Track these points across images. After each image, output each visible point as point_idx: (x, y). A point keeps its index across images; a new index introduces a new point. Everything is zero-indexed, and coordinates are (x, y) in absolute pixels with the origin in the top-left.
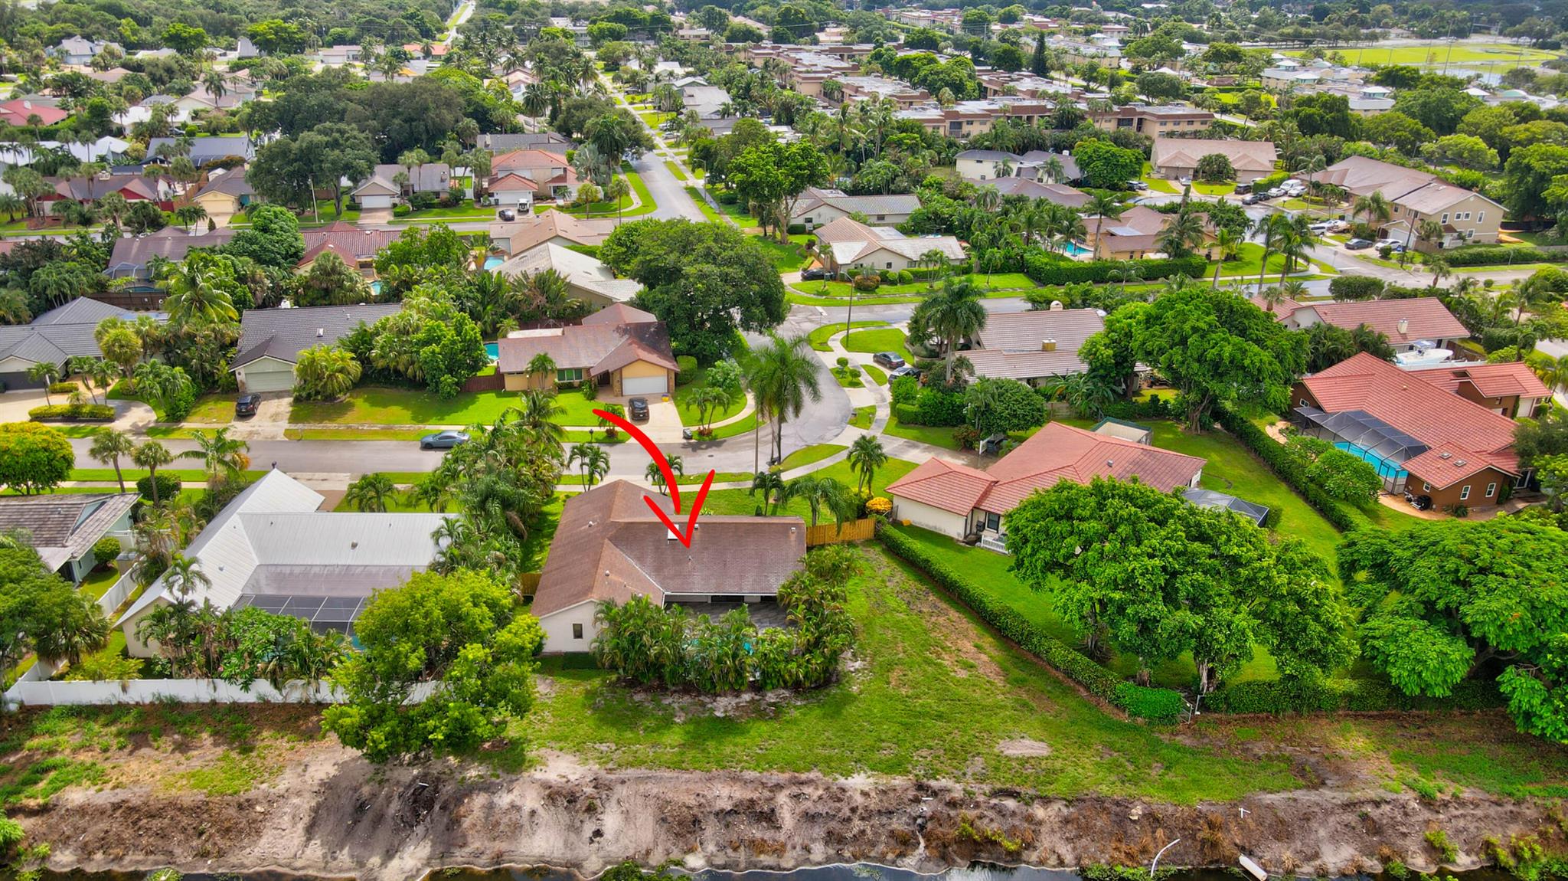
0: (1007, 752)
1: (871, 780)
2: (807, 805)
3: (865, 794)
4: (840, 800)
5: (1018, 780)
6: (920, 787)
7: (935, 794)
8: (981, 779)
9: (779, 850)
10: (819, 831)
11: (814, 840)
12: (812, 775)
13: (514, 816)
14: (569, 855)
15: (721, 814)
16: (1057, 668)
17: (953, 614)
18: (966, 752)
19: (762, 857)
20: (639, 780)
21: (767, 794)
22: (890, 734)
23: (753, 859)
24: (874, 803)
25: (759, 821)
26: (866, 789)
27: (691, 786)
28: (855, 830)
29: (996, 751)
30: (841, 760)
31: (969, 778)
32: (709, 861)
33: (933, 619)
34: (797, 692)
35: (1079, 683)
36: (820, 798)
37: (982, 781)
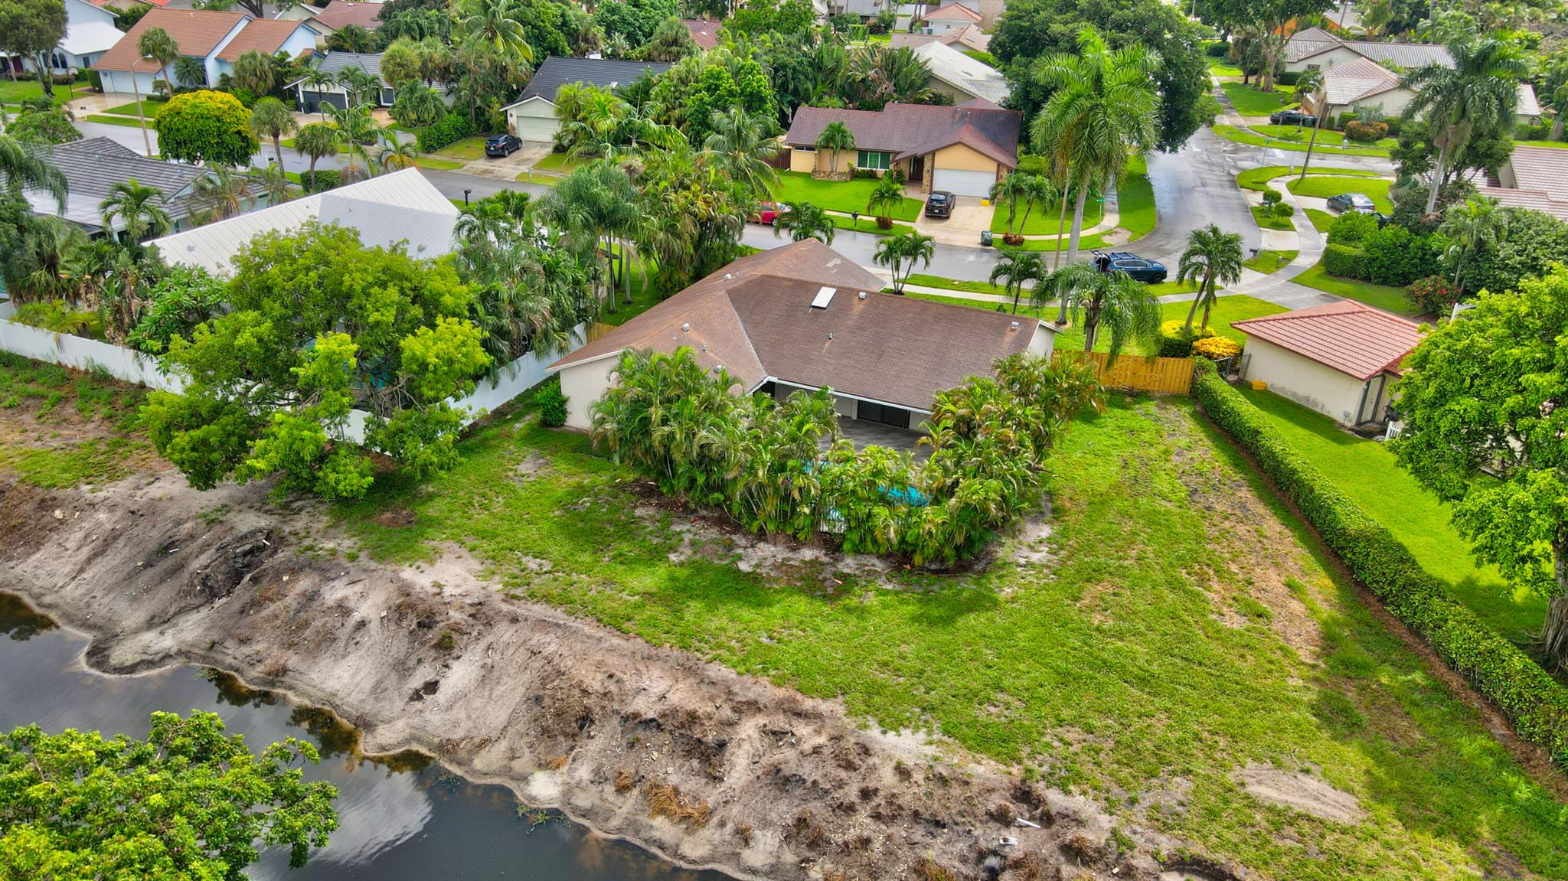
0: (1254, 789)
1: (931, 750)
2: (786, 756)
3: (903, 772)
4: (850, 766)
5: (1249, 853)
6: (1025, 795)
7: (1047, 820)
8: (1163, 821)
9: (693, 822)
10: (785, 811)
11: (765, 824)
12: (824, 707)
13: (333, 620)
14: (368, 708)
15: (634, 721)
16: (1452, 665)
17: (1273, 526)
18: (1162, 761)
19: (659, 821)
20: (543, 625)
21: (727, 712)
22: (1025, 681)
23: (643, 818)
24: (909, 796)
25: (689, 754)
26: (910, 763)
27: (612, 660)
28: (852, 834)
29: (1230, 778)
30: (897, 699)
31: (1139, 814)
32: (568, 792)
33: (1227, 524)
34: (898, 569)
35: (1494, 705)
36: (816, 750)
37: (1165, 828)
